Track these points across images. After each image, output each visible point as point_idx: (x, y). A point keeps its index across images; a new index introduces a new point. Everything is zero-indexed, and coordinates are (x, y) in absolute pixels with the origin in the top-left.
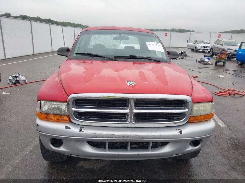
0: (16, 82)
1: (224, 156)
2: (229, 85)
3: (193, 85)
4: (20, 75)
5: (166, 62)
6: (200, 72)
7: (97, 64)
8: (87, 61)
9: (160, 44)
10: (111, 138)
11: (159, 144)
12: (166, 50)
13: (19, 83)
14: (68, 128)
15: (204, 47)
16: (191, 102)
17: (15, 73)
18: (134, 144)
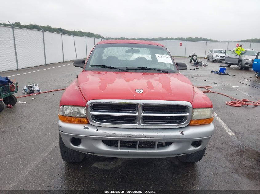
0: (31, 92)
1: (229, 161)
2: (243, 95)
3: (195, 94)
4: (35, 85)
5: (174, 73)
6: (214, 83)
7: (110, 74)
8: (102, 73)
9: (169, 57)
10: (122, 137)
11: (164, 145)
12: (174, 62)
13: (34, 93)
14: (87, 128)
15: (221, 57)
16: (192, 108)
17: (29, 83)
18: (143, 144)
